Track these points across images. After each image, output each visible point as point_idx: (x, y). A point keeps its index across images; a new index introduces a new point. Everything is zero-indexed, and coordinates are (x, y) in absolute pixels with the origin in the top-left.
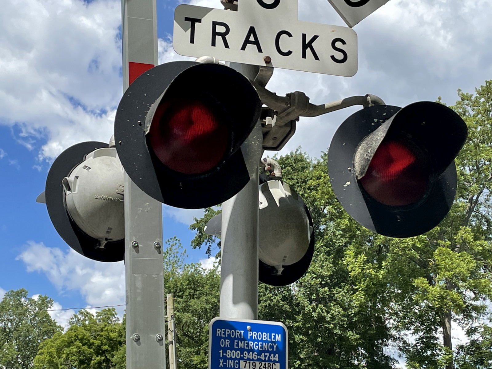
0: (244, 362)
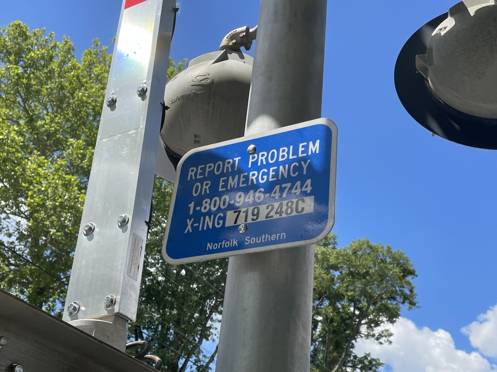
0: (235, 212)
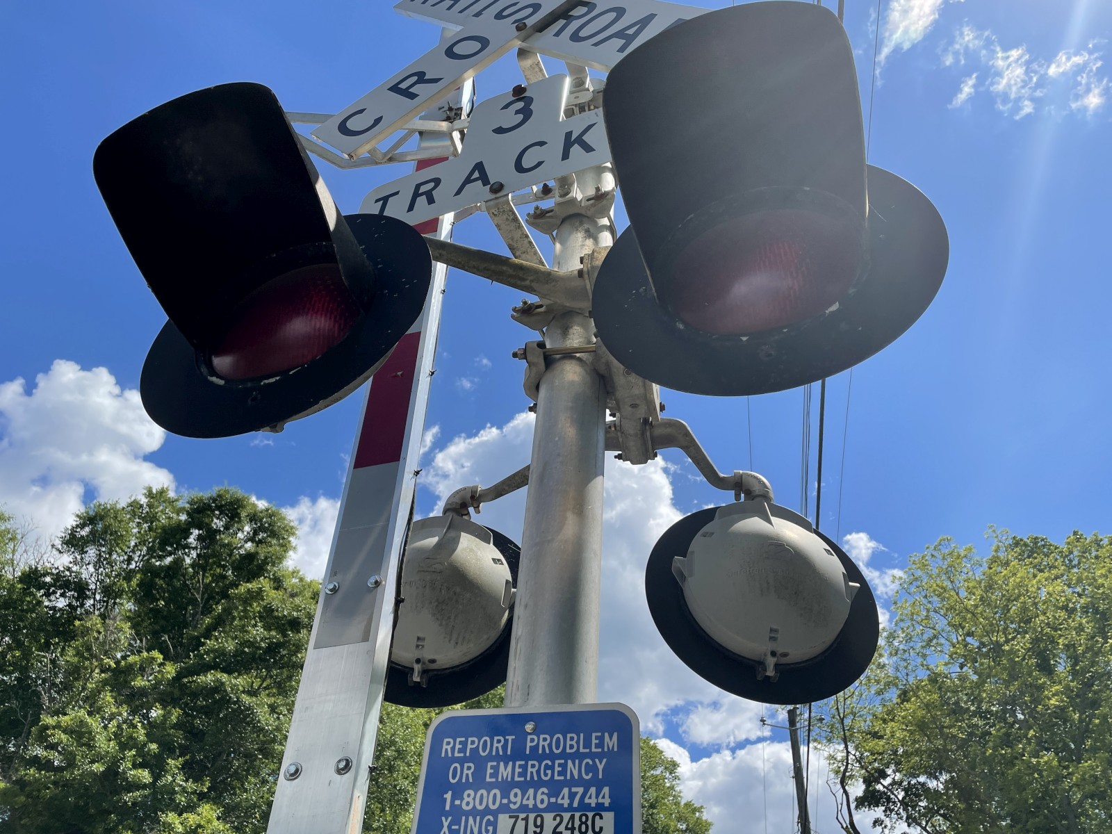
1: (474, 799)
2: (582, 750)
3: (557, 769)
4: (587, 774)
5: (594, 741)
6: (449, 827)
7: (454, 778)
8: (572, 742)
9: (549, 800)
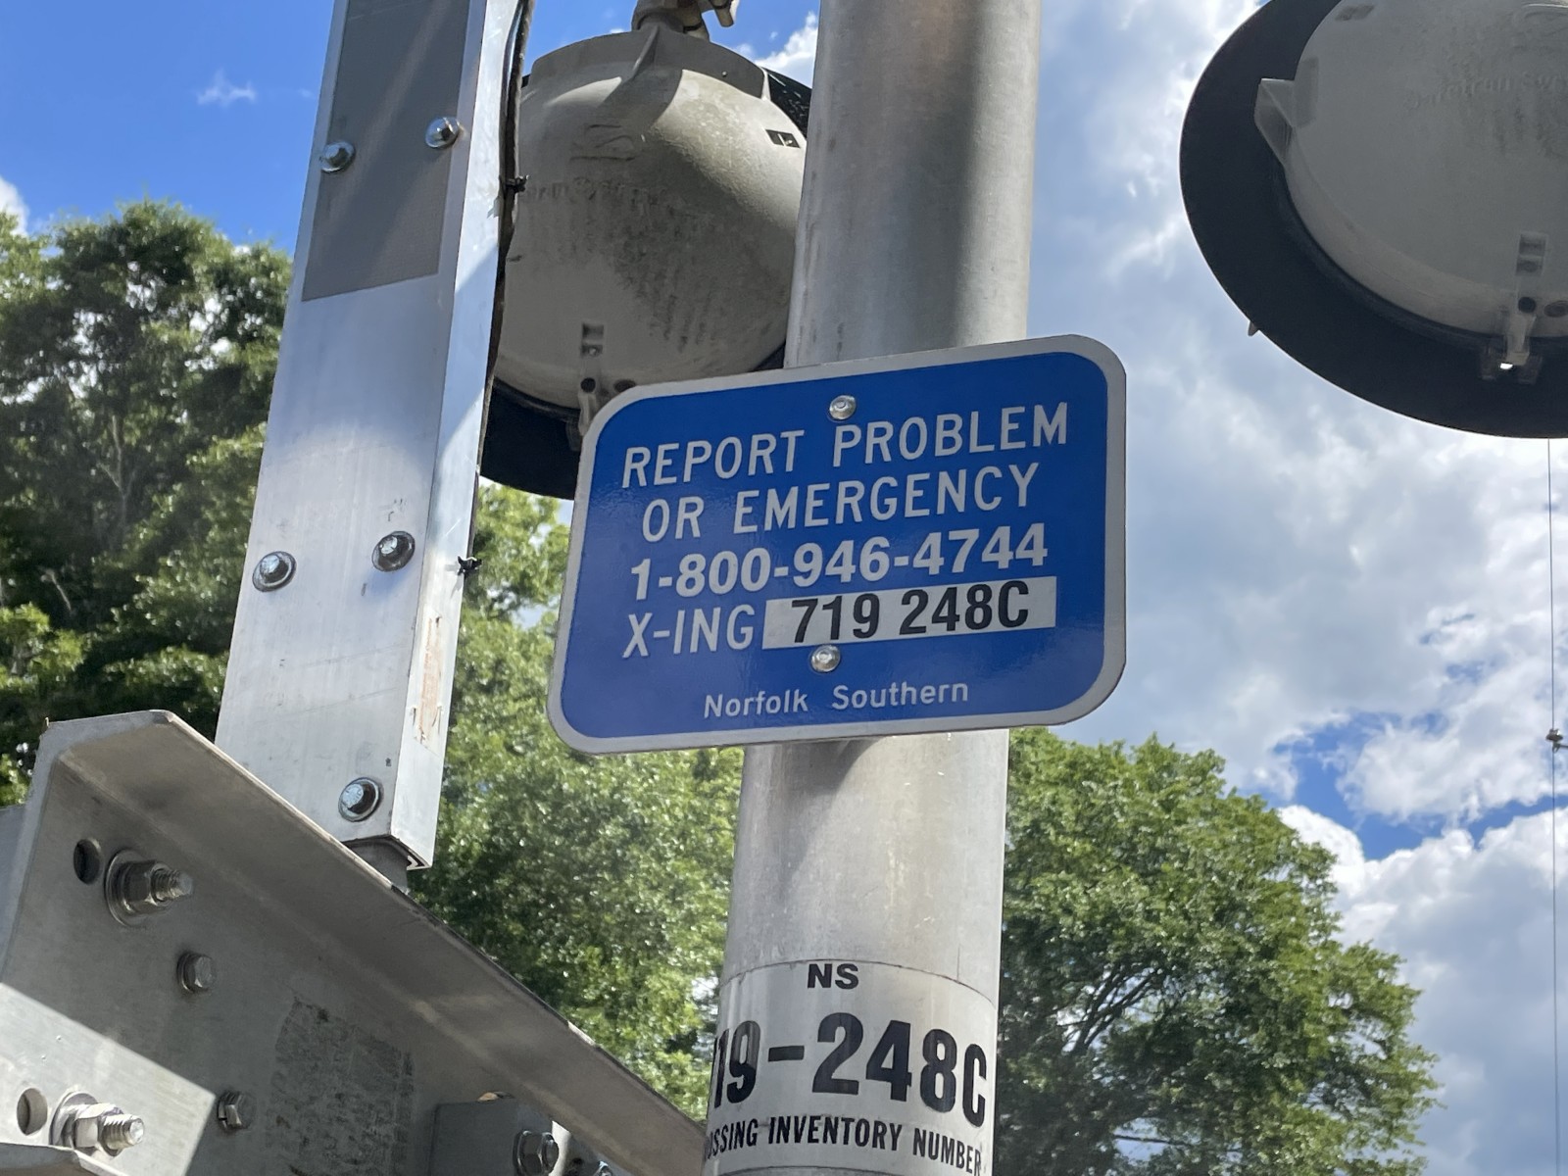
1: (706, 572)
2: (974, 448)
3: (912, 493)
4: (988, 499)
5: (1007, 426)
6: (647, 635)
7: (654, 529)
8: (950, 432)
9: (892, 562)
